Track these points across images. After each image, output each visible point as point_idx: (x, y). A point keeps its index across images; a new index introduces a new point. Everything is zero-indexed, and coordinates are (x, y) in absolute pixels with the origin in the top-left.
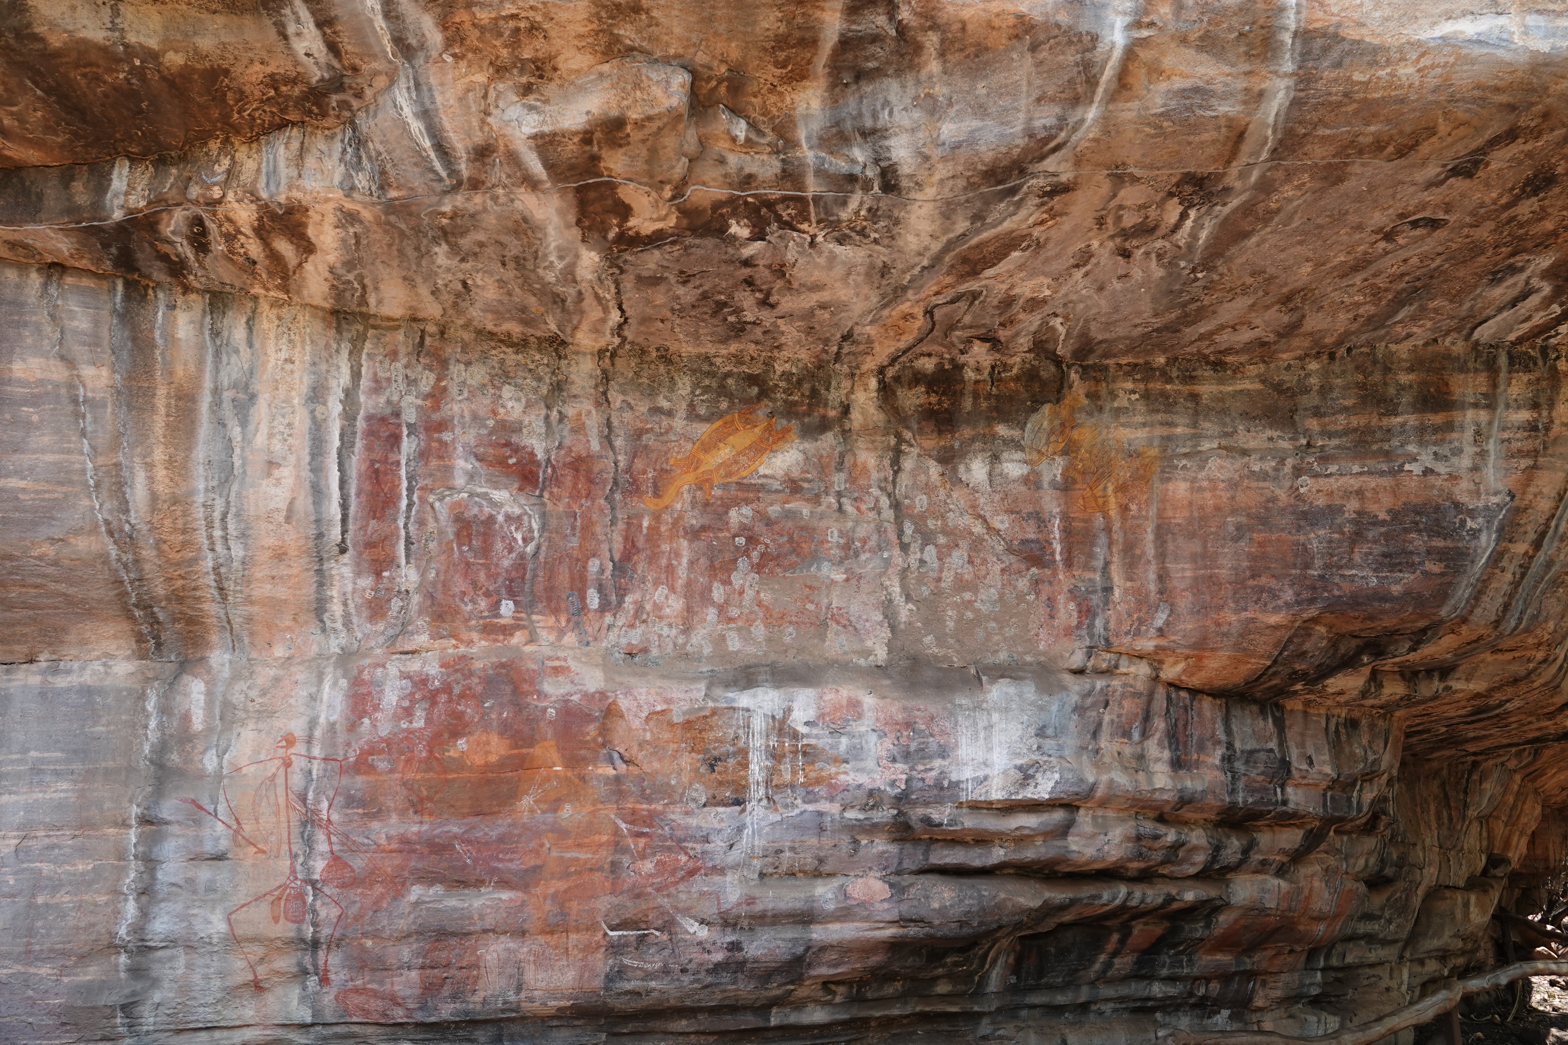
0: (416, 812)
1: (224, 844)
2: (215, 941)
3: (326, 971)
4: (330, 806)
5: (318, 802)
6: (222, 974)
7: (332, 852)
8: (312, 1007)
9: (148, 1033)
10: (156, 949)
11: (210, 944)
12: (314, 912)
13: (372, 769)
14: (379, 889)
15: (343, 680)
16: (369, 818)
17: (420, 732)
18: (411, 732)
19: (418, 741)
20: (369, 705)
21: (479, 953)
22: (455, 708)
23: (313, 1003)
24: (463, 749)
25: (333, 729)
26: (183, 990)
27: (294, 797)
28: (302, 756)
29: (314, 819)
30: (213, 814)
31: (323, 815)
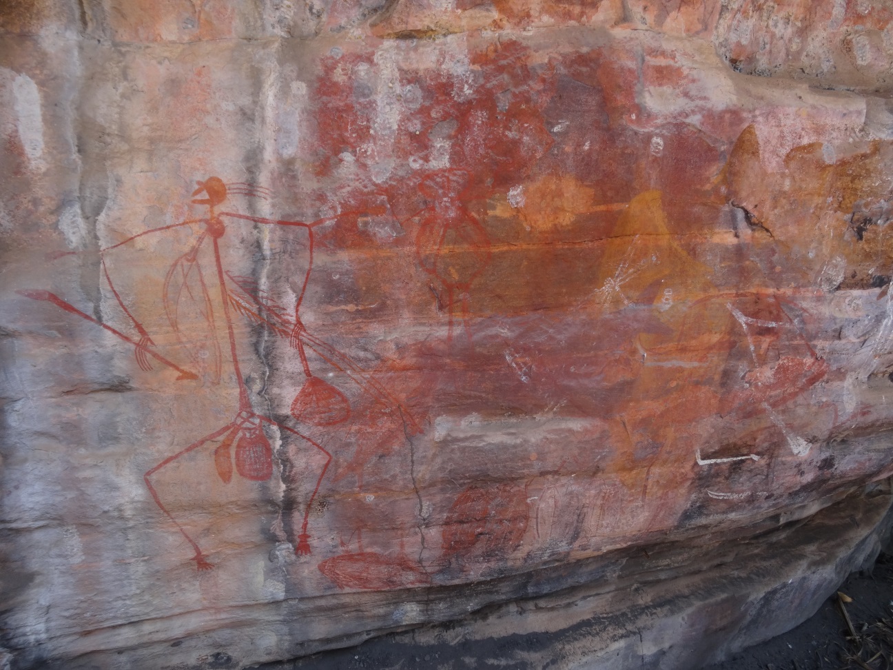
0: (441, 308)
1: (121, 367)
2: (128, 513)
3: (305, 536)
4: (299, 301)
5: (278, 294)
6: (146, 556)
7: (308, 373)
8: (286, 581)
9: (37, 642)
11: (121, 518)
12: (286, 462)
13: (363, 239)
14: (385, 425)
15: (299, 83)
16: (366, 318)
17: (443, 176)
18: (428, 177)
19: (440, 191)
20: (349, 128)
21: (528, 501)
22: (503, 133)
23: (286, 575)
24: (517, 203)
25: (289, 170)
26: (86, 583)
27: (234, 286)
28: (240, 216)
29: (273, 321)
30: (94, 317)
31: (288, 315)
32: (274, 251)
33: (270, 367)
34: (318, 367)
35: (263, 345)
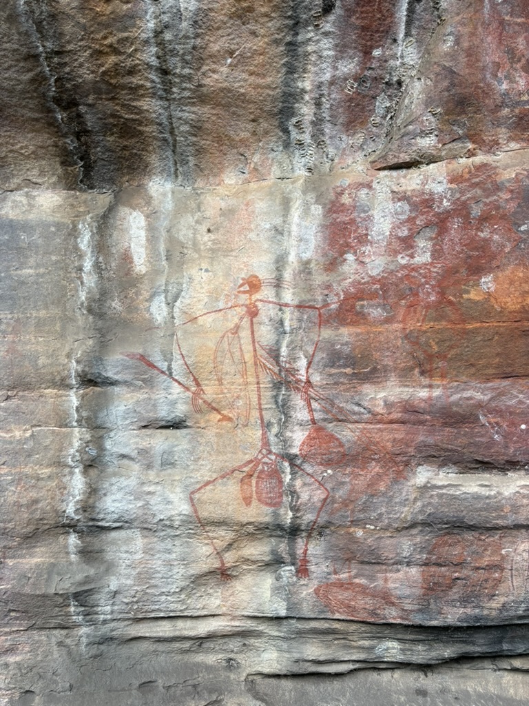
0: (422, 373)
1: (181, 410)
2: (176, 523)
3: (305, 561)
4: (309, 364)
5: (294, 359)
6: (185, 561)
8: (288, 600)
9: (105, 622)
10: (109, 529)
11: (171, 526)
12: (293, 493)
13: (361, 317)
14: (375, 468)
15: (317, 206)
16: (360, 379)
17: (425, 268)
18: (413, 269)
19: (423, 280)
20: (352, 236)
21: (503, 552)
22: (476, 235)
23: (288, 594)
24: (489, 288)
25: (307, 268)
26: (142, 576)
27: (264, 352)
28: (270, 302)
29: (289, 379)
30: (167, 372)
31: (300, 375)
32: (293, 327)
33: (286, 415)
34: (322, 417)
35: (281, 397)
